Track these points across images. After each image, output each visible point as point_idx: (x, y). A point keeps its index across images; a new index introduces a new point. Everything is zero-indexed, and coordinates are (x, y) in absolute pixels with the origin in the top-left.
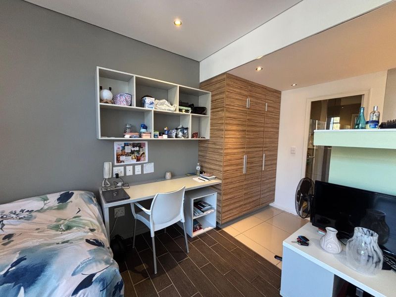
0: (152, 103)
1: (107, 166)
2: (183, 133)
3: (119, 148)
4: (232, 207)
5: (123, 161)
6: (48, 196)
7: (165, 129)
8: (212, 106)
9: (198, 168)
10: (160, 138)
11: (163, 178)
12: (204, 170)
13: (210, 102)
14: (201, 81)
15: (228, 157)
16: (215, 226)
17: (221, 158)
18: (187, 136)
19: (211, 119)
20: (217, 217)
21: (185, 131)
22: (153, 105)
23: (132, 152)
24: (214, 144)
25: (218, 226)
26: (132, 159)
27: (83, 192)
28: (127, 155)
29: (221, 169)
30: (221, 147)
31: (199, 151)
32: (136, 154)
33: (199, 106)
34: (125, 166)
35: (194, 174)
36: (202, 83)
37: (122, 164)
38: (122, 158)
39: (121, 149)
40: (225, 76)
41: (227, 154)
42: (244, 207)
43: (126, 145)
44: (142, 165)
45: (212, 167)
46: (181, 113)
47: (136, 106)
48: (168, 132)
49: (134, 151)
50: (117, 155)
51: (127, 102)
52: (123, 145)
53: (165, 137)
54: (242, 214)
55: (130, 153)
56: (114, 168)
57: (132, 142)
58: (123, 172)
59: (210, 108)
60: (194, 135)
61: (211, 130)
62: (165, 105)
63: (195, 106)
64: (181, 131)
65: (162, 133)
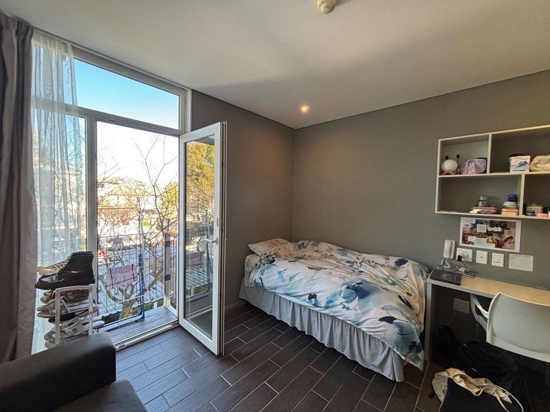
1: (447, 244)
3: (467, 225)
5: (473, 243)
23: (489, 234)
26: (488, 242)
28: (480, 235)
32: (495, 237)
34: (475, 250)
37: (470, 245)
38: (470, 238)
39: (470, 226)
43: (477, 222)
44: (507, 254)
49: (493, 232)
50: (464, 234)
52: (474, 222)
55: (485, 233)
56: (458, 249)
57: (489, 220)
58: (471, 256)
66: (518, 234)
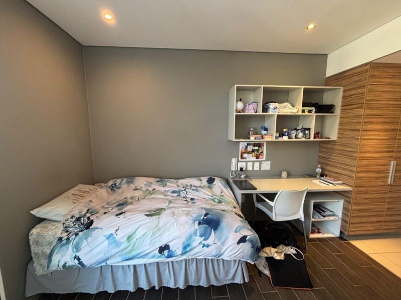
0: (275, 108)
1: (234, 161)
2: (305, 134)
3: (243, 147)
4: (364, 220)
5: (246, 158)
6: (202, 178)
7: (285, 130)
8: (343, 102)
9: (319, 170)
10: (280, 139)
11: (279, 176)
12: (326, 173)
13: (341, 98)
14: (327, 76)
15: (365, 162)
16: (338, 234)
17: (354, 162)
18: (308, 137)
19: (340, 118)
20: (342, 226)
22: (277, 109)
23: (253, 151)
24: (343, 145)
25: (342, 236)
26: (253, 156)
27: (220, 179)
28: (249, 153)
29: (353, 175)
30: (354, 150)
31: (320, 152)
32: (256, 153)
33: (323, 104)
34: (247, 162)
35: (312, 176)
36: (329, 77)
37: (245, 160)
38: (245, 155)
39: (244, 148)
40: (368, 66)
41: (362, 159)
42: (383, 224)
43: (248, 145)
44: (260, 162)
45: (338, 171)
46: (304, 114)
47: (263, 112)
48: (288, 133)
49: (255, 150)
50: (241, 153)
51: (254, 109)
52: (246, 145)
53: (285, 138)
54: (382, 231)
55: (251, 151)
56: (238, 163)
57: (254, 143)
58: (245, 167)
59: (340, 105)
60: (316, 135)
61: (339, 129)
62: (287, 108)
63: (319, 104)
64: (301, 132)
65: (282, 135)
66: (264, 149)
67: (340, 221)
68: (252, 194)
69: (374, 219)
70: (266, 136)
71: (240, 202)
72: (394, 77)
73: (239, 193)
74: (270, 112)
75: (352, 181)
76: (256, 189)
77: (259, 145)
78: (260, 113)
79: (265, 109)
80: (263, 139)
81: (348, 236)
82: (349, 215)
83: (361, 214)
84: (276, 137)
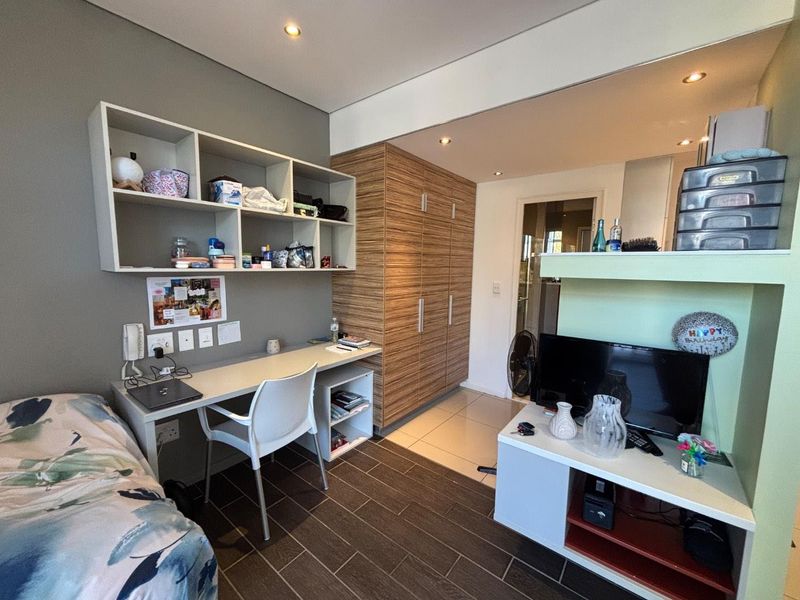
0: (236, 194)
1: (132, 333)
2: (304, 257)
3: (159, 292)
4: (401, 394)
5: (171, 321)
7: (264, 249)
8: (358, 205)
9: (335, 327)
10: (255, 268)
11: (264, 352)
12: (346, 330)
13: (355, 197)
14: (332, 154)
15: (393, 304)
16: (371, 434)
17: (381, 306)
18: (311, 264)
19: (357, 231)
20: (376, 418)
21: (308, 254)
22: (239, 197)
23: (191, 300)
24: (367, 278)
25: (376, 433)
26: (192, 314)
28: (180, 305)
29: (382, 326)
30: (379, 285)
31: (334, 293)
32: (200, 304)
33: (331, 204)
34: (175, 331)
35: (326, 339)
36: (335, 157)
37: (169, 326)
38: (167, 314)
39: (164, 293)
40: (383, 149)
41: (390, 298)
42: (419, 392)
43: (175, 284)
44: (215, 326)
45: (363, 323)
46: (299, 216)
47: (203, 199)
48: (271, 254)
49: (196, 296)
50: (156, 308)
51: (179, 188)
52: (170, 285)
53: (266, 266)
54: (418, 406)
55: (186, 301)
56: (149, 337)
57: (189, 278)
58: (171, 345)
59: (355, 209)
60: (325, 262)
61: (357, 251)
62: (263, 200)
63: (324, 203)
64: (298, 253)
65: (258, 258)
66: (222, 293)
67: (371, 409)
68: (196, 410)
69: (409, 390)
70: (220, 261)
71: (151, 444)
72: (412, 174)
73: (146, 421)
74: (225, 202)
75: (380, 338)
76: (200, 396)
77: (208, 285)
78: (197, 199)
79: (211, 192)
80: (212, 266)
81: (384, 429)
82: (381, 394)
83: (395, 388)
84: (244, 262)
